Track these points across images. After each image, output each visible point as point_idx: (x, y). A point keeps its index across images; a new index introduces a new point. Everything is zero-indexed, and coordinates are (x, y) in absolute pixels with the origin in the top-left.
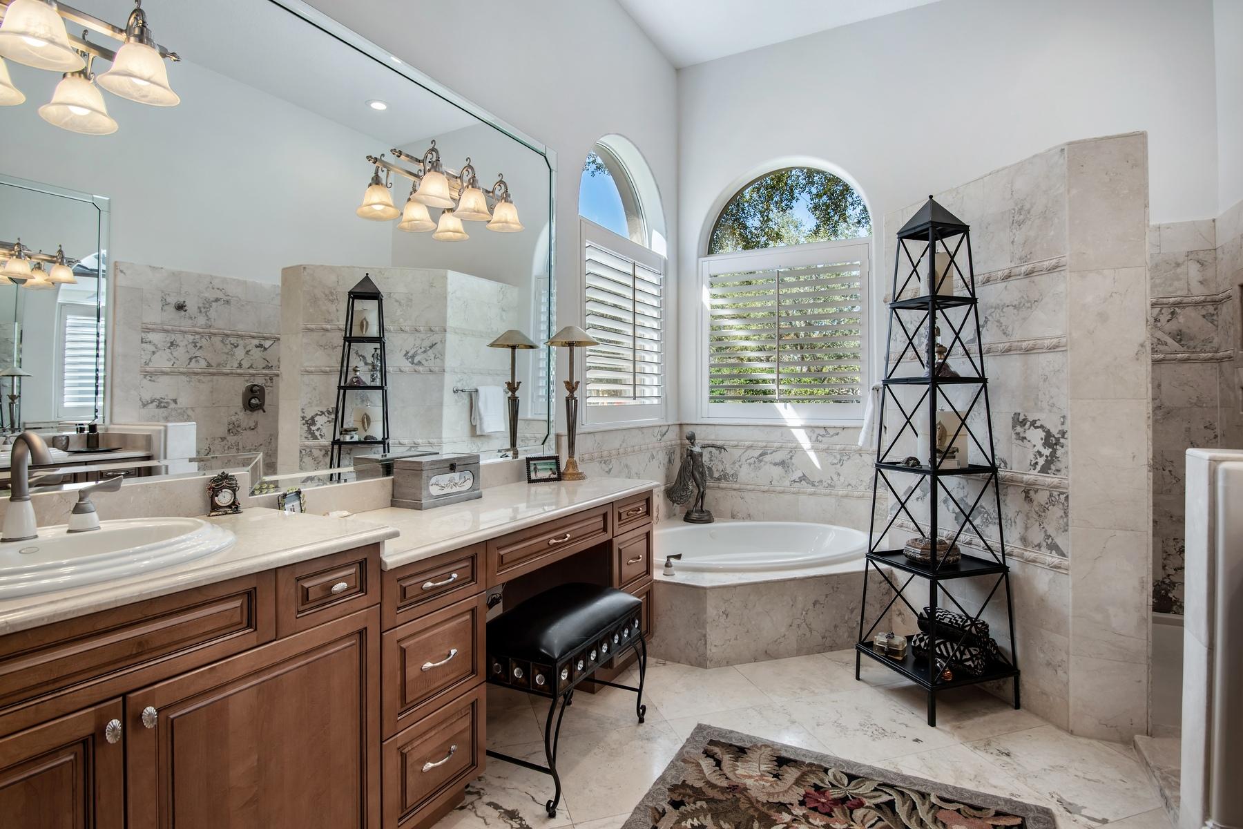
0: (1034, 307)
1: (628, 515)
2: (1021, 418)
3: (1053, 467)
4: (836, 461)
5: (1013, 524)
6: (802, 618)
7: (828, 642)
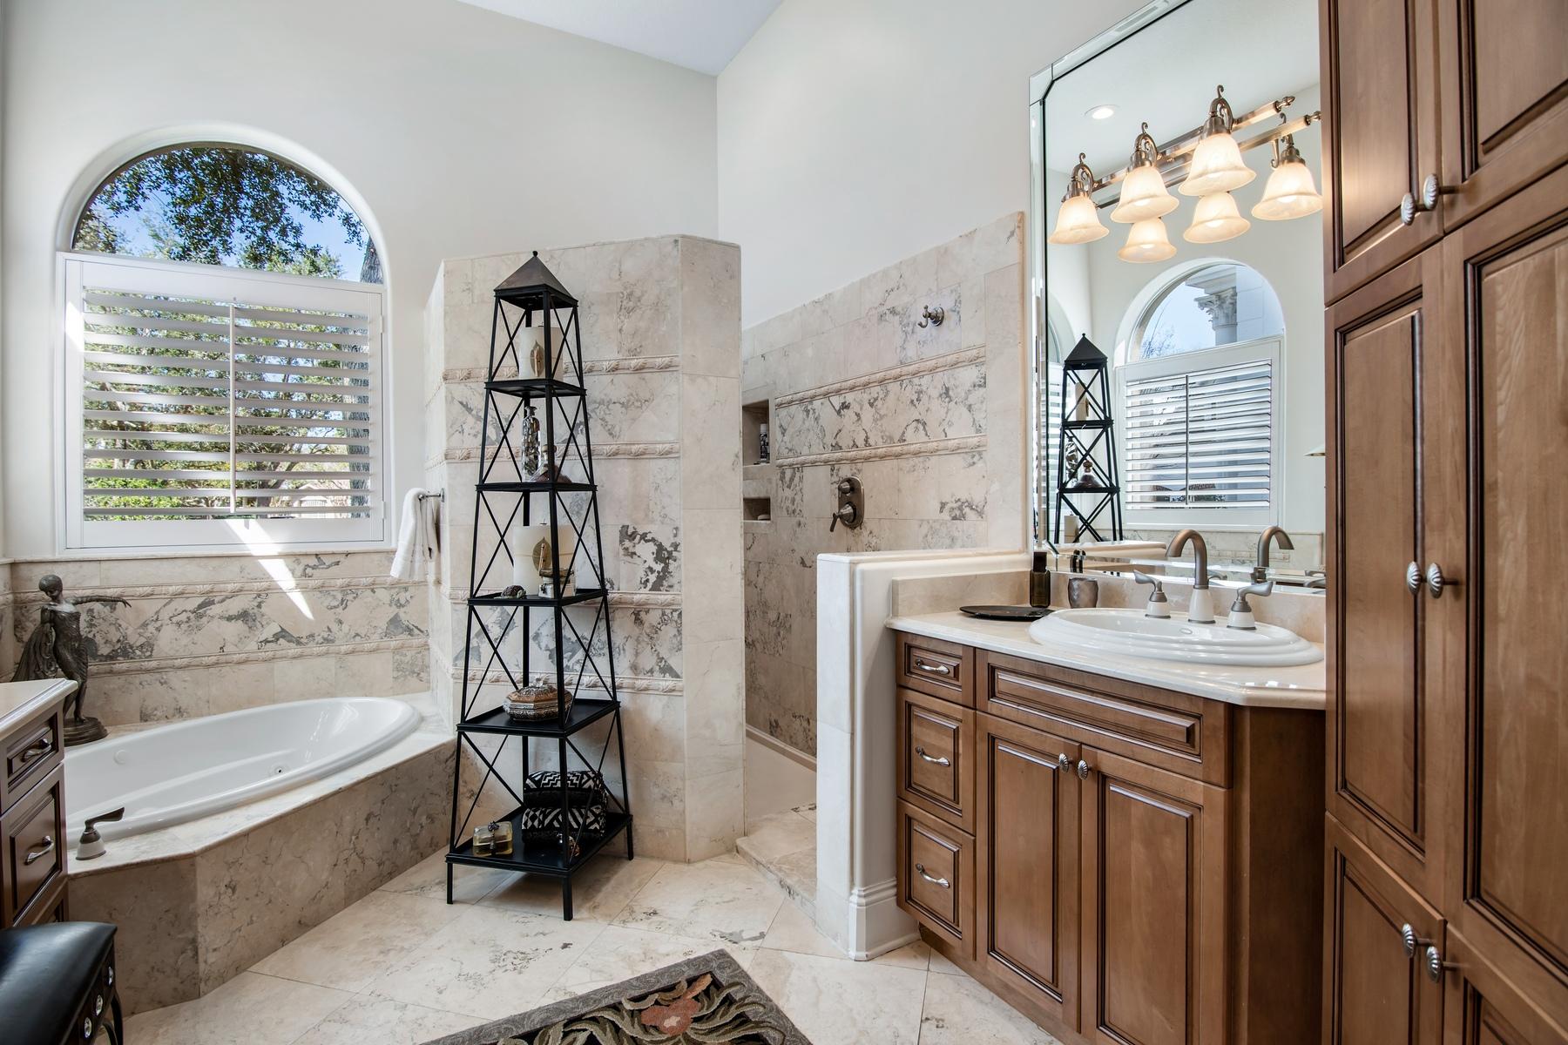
0: (644, 407)
1: (23, 760)
2: (630, 531)
3: (665, 583)
4: (335, 603)
5: (622, 652)
6: (352, 846)
7: (386, 868)
